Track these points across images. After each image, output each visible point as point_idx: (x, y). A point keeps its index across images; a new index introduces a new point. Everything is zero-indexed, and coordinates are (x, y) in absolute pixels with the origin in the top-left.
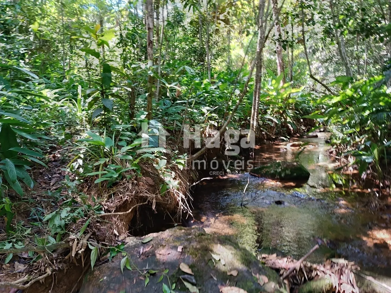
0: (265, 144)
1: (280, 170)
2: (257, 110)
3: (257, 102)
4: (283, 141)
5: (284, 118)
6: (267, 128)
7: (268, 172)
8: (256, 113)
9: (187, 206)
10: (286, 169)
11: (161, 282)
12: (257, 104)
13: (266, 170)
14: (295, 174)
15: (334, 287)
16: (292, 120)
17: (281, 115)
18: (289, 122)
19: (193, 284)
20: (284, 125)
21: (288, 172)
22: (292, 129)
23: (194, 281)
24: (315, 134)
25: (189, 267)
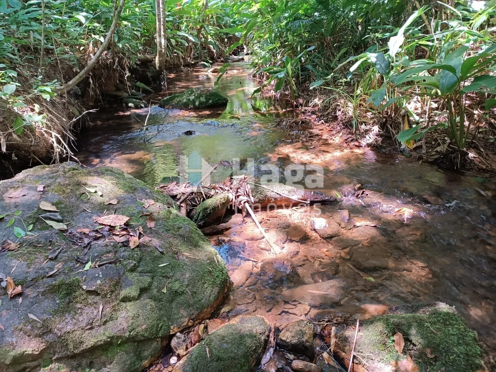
0: (182, 71)
1: (193, 97)
2: (163, 22)
3: (161, 10)
4: (205, 66)
5: (204, 37)
6: (183, 51)
7: (180, 101)
8: (162, 27)
9: (65, 148)
10: (200, 96)
11: (12, 226)
12: (161, 14)
13: (178, 100)
14: (211, 101)
15: (231, 199)
16: (213, 39)
17: (199, 31)
18: (211, 42)
19: (58, 221)
20: (205, 46)
21: (203, 99)
22: (215, 51)
23: (59, 217)
24: (241, 57)
25: (53, 204)
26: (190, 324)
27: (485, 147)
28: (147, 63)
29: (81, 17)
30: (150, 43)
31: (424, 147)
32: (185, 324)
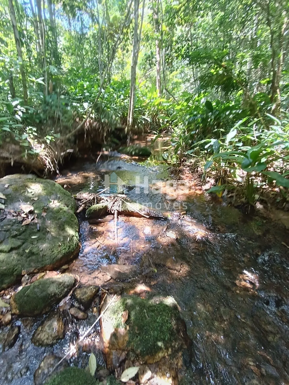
4: (154, 134)
8: (131, 113)
14: (141, 153)
19: (2, 204)
25: (4, 195)
26: (35, 271)
27: (272, 204)
28: (121, 130)
29: (86, 105)
30: (124, 119)
31: (235, 197)
32: (32, 271)
